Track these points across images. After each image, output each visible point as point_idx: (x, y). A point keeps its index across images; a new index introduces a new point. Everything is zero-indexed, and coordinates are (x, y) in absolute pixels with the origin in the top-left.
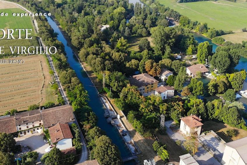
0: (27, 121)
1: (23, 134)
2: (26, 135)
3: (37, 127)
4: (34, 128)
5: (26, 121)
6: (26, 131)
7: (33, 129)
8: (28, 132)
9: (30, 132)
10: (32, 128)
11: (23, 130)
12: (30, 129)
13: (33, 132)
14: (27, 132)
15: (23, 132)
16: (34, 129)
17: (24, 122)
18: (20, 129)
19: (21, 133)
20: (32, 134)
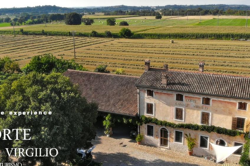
0: (183, 84)
1: (156, 140)
2: (163, 149)
3: (220, 131)
4: (204, 129)
5: (180, 84)
6: (168, 129)
7: (200, 134)
8: (178, 138)
9: (184, 144)
10: (195, 128)
11: (160, 118)
12: (189, 127)
13: (198, 149)
14: (174, 136)
15: (157, 129)
16: (204, 134)
17: (168, 84)
18: (150, 108)
19: (150, 132)
20: (191, 154)
